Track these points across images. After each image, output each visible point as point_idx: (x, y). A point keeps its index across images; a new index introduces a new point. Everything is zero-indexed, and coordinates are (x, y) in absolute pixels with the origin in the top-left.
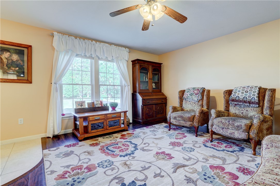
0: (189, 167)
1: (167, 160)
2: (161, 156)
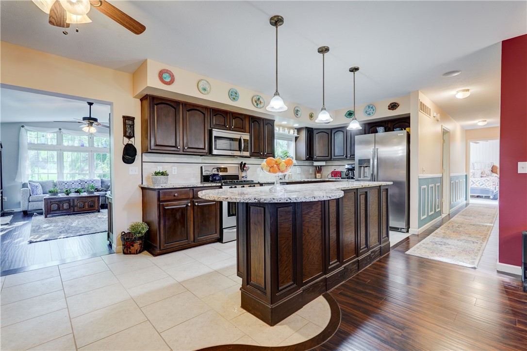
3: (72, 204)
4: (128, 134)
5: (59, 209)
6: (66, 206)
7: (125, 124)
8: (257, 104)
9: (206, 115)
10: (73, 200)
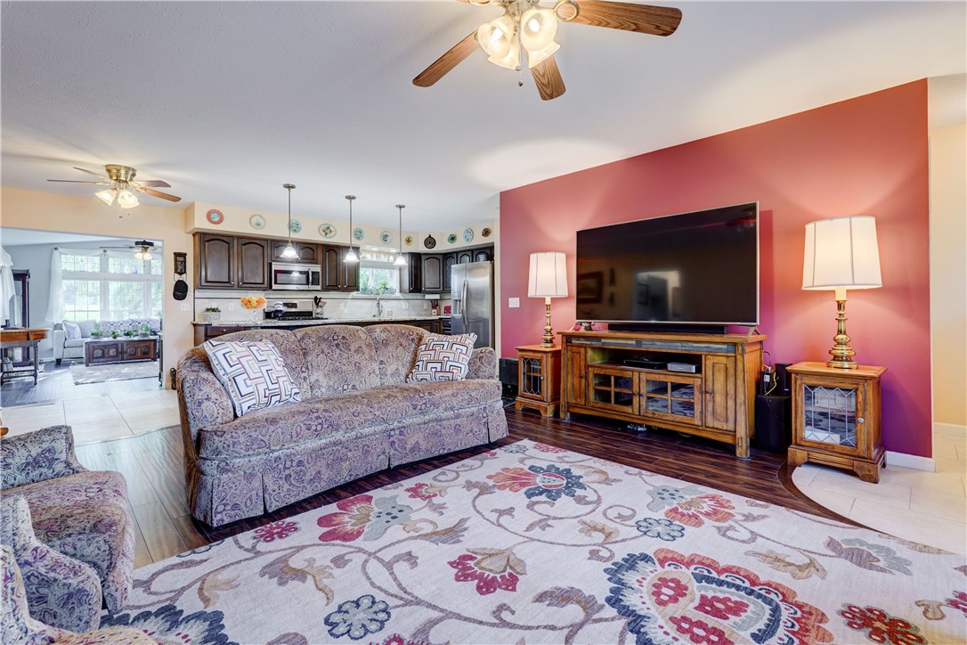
0: (417, 534)
1: (476, 553)
2: (493, 568)
3: (120, 350)
4: (179, 271)
5: (103, 356)
6: (112, 352)
7: (176, 261)
8: (326, 234)
9: (266, 248)
10: (122, 345)
